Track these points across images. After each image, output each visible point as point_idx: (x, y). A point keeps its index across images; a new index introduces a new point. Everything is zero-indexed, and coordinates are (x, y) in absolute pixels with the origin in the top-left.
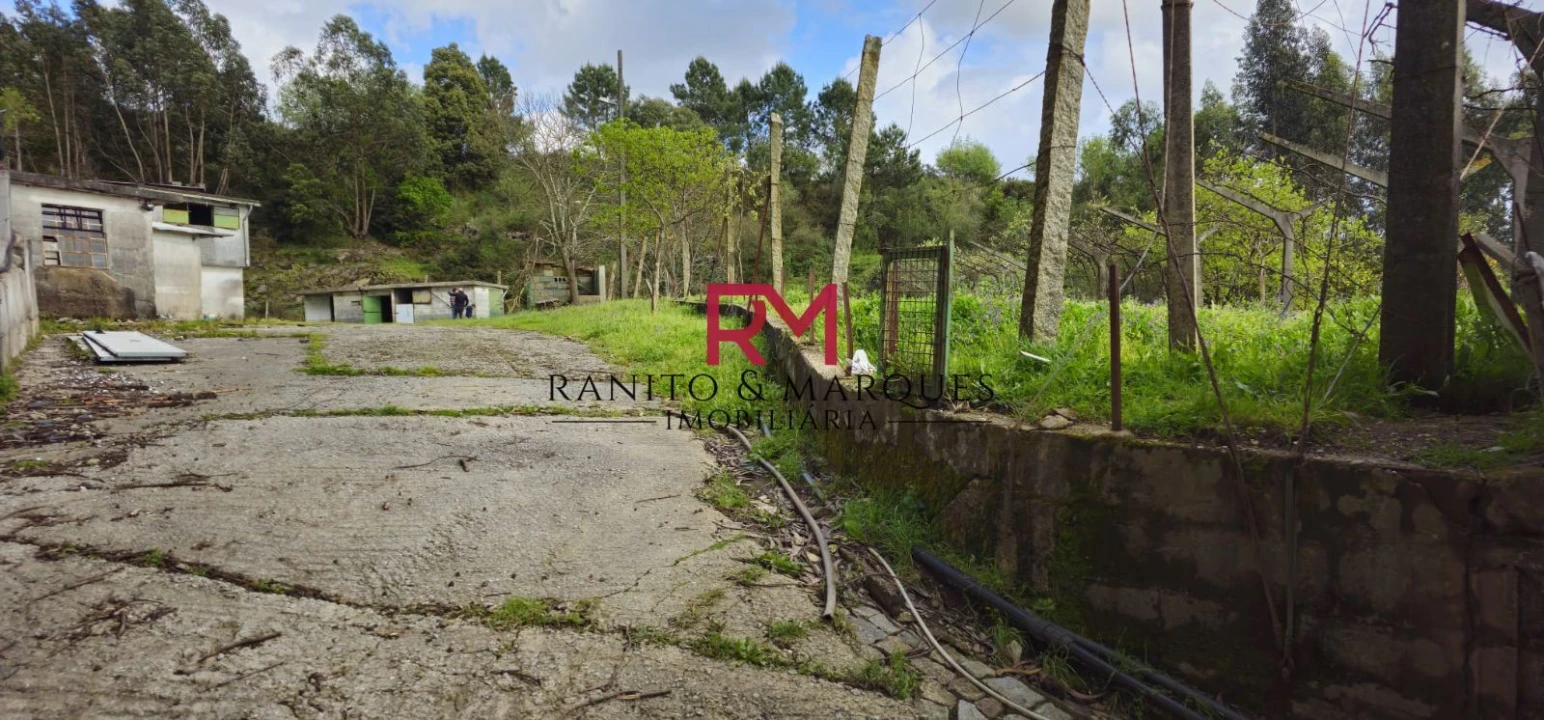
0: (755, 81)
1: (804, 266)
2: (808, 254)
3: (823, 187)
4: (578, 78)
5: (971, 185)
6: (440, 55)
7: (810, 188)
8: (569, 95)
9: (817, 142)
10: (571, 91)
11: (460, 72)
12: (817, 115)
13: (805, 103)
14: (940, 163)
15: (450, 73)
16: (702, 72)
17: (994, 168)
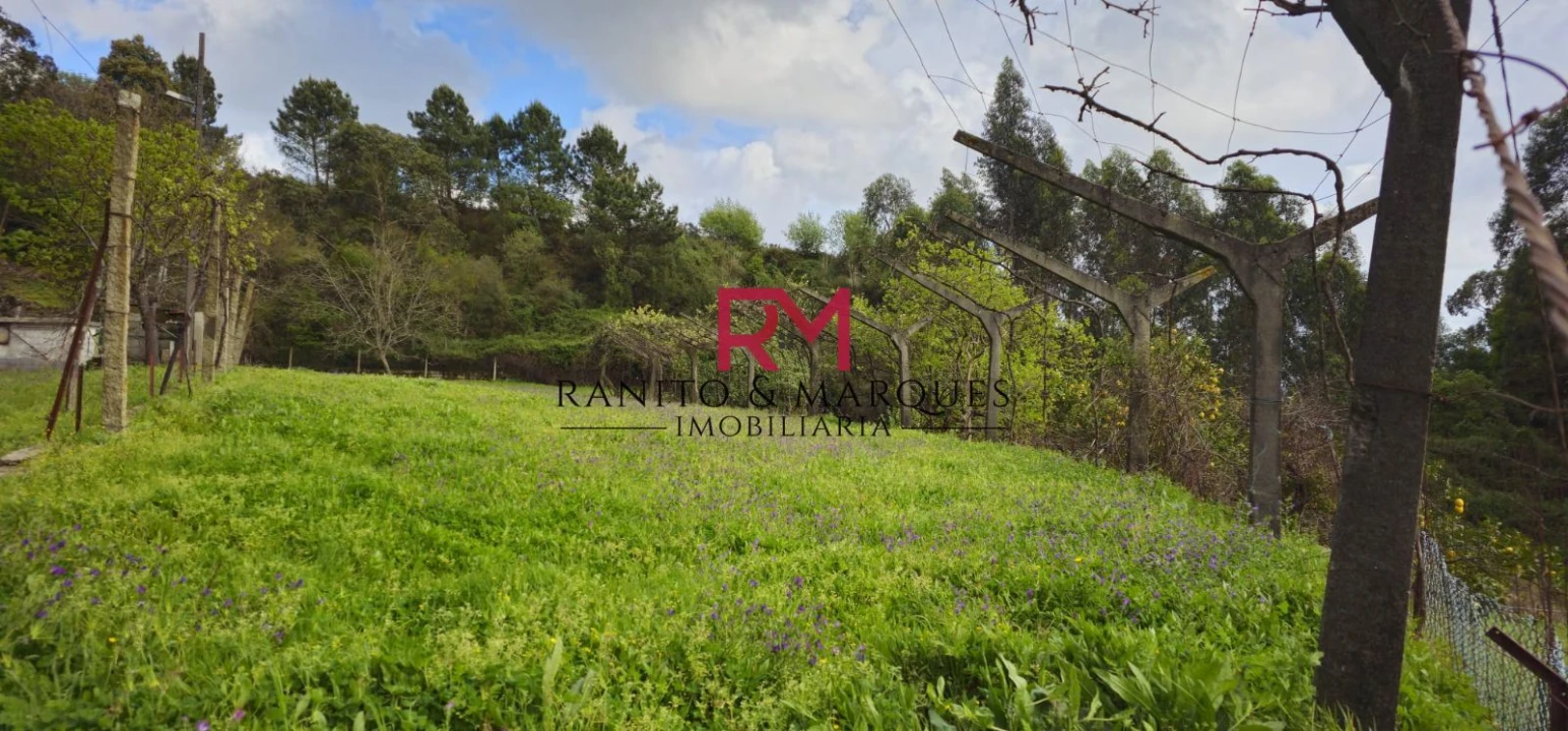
0: (508, 117)
1: (547, 320)
2: (553, 306)
3: (579, 237)
4: (297, 92)
5: (732, 248)
6: (119, 48)
7: (561, 237)
8: (284, 109)
9: (574, 189)
10: (287, 106)
11: (143, 68)
12: (574, 161)
13: (564, 146)
14: (703, 222)
15: (131, 69)
16: (445, 102)
17: (758, 233)
